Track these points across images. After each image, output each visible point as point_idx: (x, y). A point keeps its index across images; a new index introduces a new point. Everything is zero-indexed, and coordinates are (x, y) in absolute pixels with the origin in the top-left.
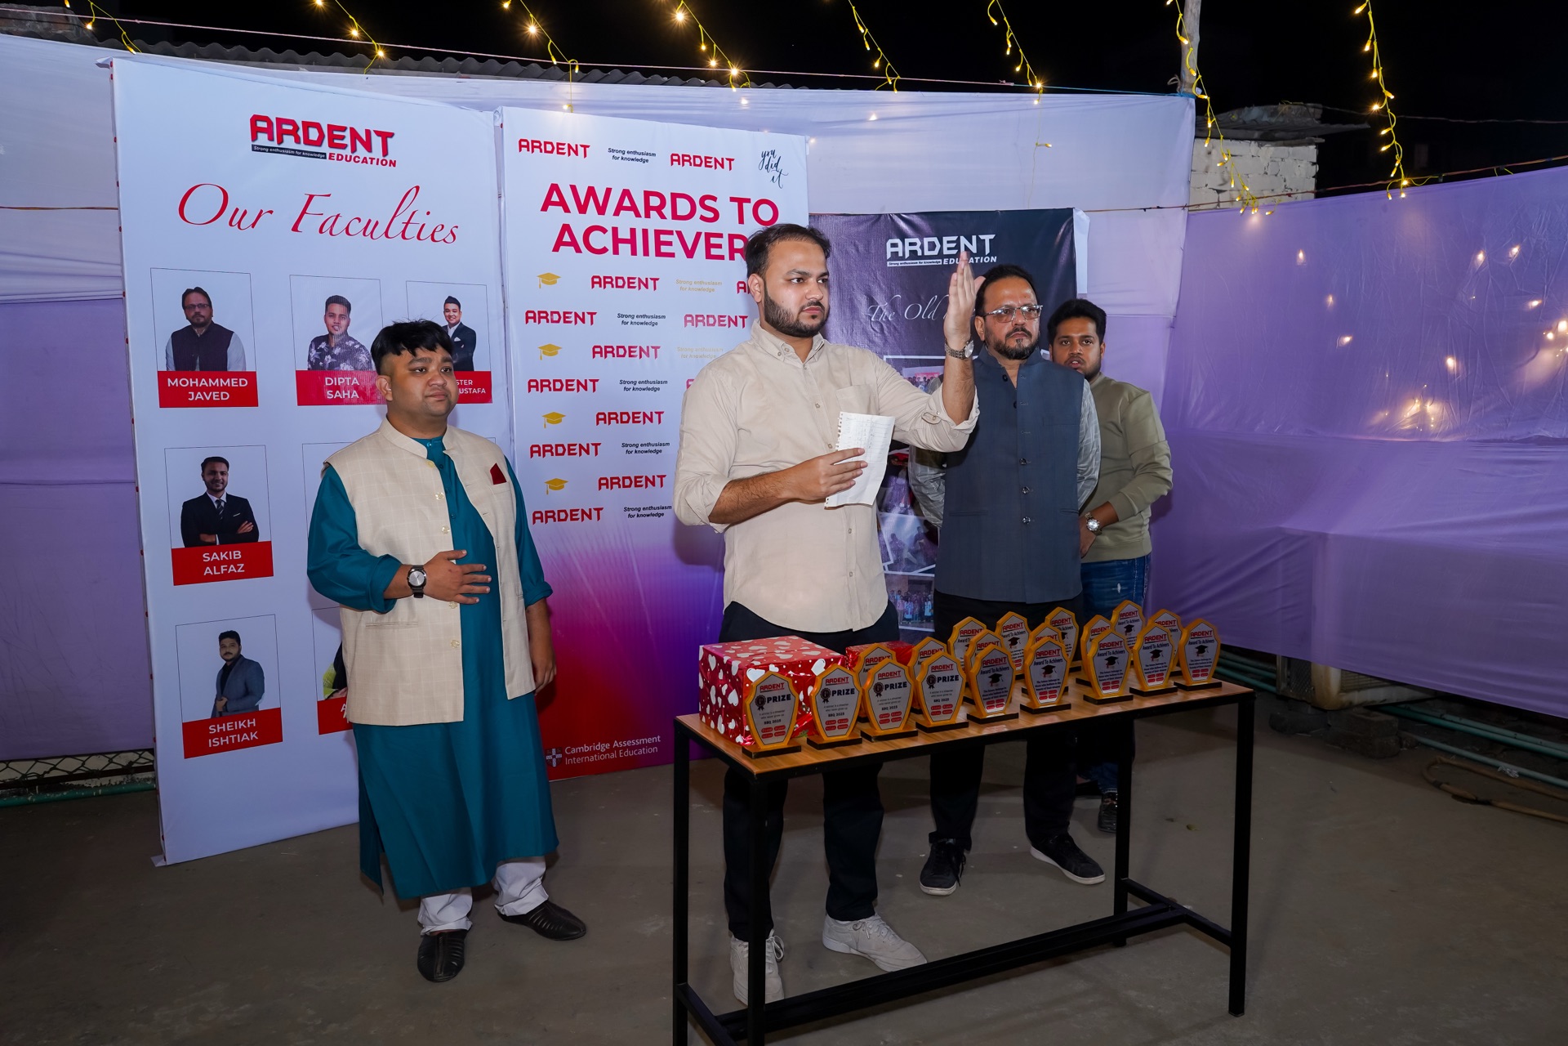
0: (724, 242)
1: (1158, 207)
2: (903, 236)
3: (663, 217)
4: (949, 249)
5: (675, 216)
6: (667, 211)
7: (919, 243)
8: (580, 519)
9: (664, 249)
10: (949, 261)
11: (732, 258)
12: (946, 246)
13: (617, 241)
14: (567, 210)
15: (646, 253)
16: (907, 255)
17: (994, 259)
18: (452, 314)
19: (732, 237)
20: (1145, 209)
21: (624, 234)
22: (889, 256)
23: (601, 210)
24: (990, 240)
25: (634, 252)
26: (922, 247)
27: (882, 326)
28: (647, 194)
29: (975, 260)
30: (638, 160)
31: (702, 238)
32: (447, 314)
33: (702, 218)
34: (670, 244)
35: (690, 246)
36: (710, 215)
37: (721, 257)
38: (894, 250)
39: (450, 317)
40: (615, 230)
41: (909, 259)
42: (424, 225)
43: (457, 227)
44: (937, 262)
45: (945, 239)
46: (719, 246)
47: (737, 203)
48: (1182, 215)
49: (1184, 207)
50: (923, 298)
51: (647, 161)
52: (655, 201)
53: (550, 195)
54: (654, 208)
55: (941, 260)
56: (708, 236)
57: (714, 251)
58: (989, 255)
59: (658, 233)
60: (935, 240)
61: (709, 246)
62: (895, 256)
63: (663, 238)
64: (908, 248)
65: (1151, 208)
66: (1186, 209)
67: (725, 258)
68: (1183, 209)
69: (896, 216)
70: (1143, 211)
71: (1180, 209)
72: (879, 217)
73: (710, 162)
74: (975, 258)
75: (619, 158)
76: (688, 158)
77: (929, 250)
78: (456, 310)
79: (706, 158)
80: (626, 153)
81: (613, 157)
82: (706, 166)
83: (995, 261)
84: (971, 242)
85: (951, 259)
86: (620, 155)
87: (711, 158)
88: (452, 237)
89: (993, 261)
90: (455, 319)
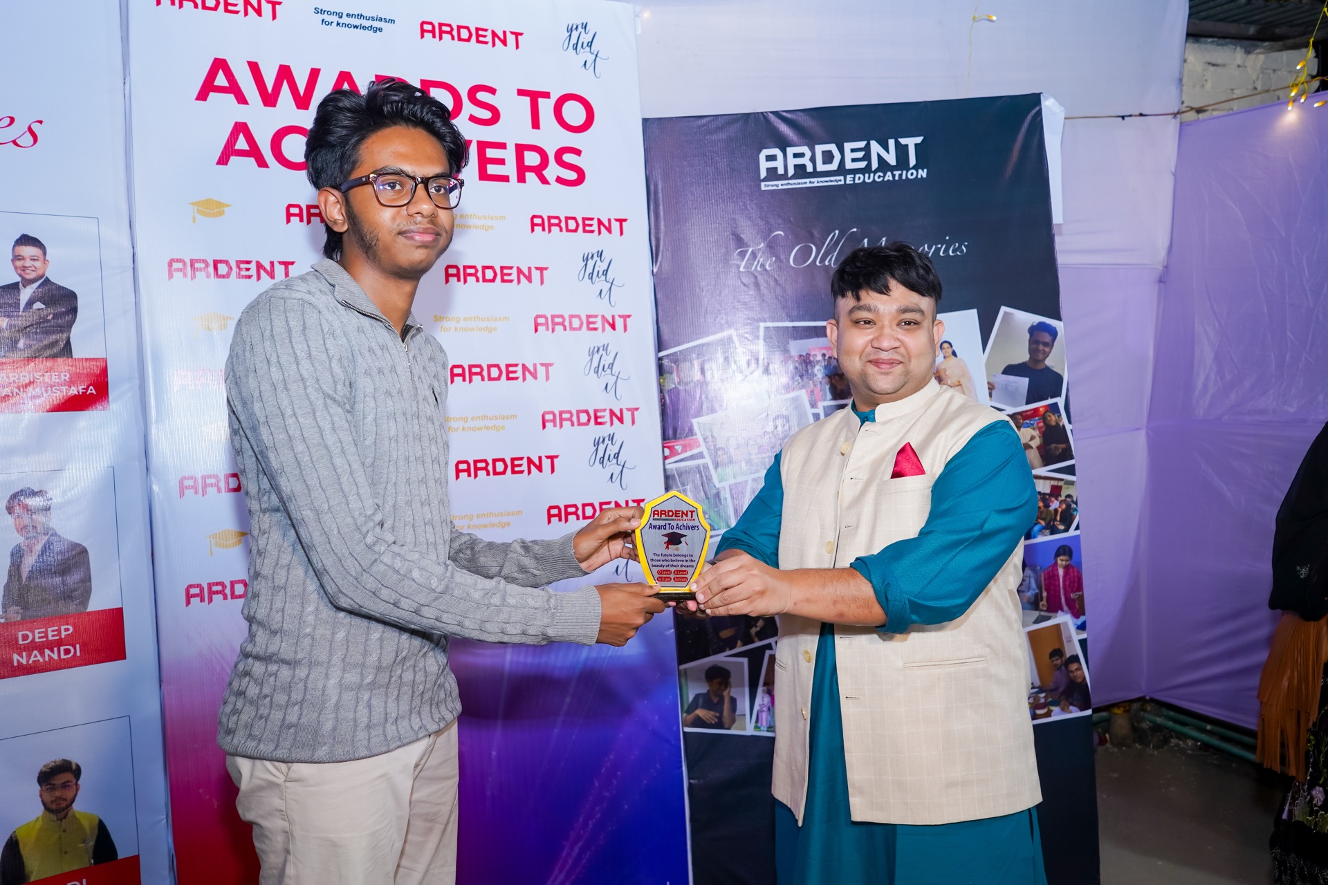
0: (509, 155)
1: (1141, 115)
2: (783, 144)
7: (808, 154)
10: (854, 178)
11: (521, 179)
14: (242, 99)
16: (791, 172)
17: (923, 173)
18: (28, 263)
19: (521, 149)
20: (1123, 117)
22: (763, 174)
23: (302, 102)
24: (916, 145)
26: (813, 160)
27: (756, 277)
29: (894, 176)
30: (364, 28)
32: (19, 263)
33: (473, 119)
36: (486, 114)
37: (505, 179)
38: (771, 164)
39: (24, 268)
41: (792, 178)
43: (41, 122)
44: (836, 181)
45: (848, 146)
46: (501, 162)
47: (528, 99)
48: (1172, 125)
49: (1175, 115)
50: (816, 233)
51: (380, 30)
53: (212, 75)
55: (842, 178)
56: (483, 146)
57: (492, 169)
58: (916, 168)
60: (832, 147)
61: (484, 161)
62: (773, 173)
64: (792, 162)
65: (1131, 116)
66: (1178, 116)
67: (511, 179)
68: (1173, 116)
69: (771, 115)
70: (1120, 119)
71: (1170, 117)
72: (746, 117)
73: (485, 36)
74: (895, 173)
75: (332, 22)
76: (448, 29)
77: (824, 163)
78: (38, 257)
79: (478, 29)
80: (344, 16)
81: (323, 21)
82: (478, 41)
83: (924, 176)
84: (887, 149)
85: (857, 176)
86: (335, 19)
87: (486, 30)
88: (31, 139)
89: (922, 176)
90: (34, 272)
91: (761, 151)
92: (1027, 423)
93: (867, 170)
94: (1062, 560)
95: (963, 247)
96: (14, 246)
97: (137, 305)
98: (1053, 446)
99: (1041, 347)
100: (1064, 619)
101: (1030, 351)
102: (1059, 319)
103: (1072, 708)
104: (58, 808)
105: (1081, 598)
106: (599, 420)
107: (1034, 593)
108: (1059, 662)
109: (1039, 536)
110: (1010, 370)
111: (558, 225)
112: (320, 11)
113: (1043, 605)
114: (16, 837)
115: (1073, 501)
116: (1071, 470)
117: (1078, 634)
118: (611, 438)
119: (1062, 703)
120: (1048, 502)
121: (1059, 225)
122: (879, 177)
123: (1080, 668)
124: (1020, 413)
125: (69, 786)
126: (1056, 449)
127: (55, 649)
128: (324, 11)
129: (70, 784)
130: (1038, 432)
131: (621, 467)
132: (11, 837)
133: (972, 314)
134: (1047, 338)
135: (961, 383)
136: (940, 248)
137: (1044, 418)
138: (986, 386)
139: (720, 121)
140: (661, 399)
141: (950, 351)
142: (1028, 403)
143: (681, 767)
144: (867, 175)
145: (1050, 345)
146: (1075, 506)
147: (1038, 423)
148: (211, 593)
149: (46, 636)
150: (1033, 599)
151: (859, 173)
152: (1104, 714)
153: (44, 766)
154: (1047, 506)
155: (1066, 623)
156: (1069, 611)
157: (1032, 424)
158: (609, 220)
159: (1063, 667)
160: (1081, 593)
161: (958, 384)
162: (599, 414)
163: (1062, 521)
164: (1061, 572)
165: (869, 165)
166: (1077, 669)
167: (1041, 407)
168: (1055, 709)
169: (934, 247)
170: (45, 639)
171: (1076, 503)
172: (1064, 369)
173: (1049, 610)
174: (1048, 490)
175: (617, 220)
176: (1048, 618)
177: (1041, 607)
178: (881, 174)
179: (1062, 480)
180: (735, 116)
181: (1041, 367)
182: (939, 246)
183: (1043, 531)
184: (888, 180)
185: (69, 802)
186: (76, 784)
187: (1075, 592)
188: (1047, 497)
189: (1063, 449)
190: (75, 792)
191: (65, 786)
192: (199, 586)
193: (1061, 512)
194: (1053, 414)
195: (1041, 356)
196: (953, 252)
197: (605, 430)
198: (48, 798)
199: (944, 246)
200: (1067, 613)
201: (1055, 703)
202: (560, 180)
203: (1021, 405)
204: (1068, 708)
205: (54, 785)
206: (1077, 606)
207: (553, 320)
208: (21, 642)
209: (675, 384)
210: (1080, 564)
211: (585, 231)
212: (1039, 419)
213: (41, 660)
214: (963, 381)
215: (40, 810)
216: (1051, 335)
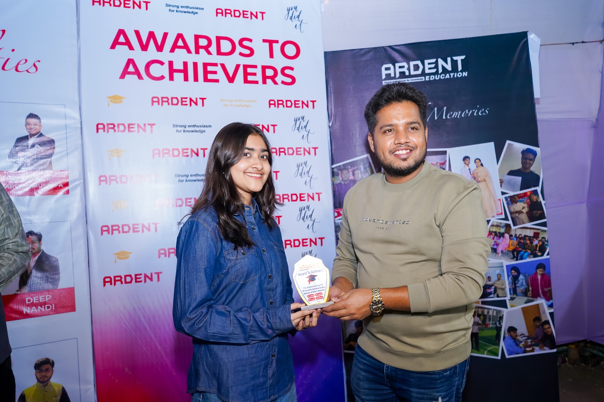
0: (259, 71)
1: (583, 42)
2: (394, 62)
3: (209, 53)
4: (429, 69)
5: (219, 53)
6: (213, 49)
7: (406, 66)
8: (143, 281)
9: (210, 76)
10: (430, 78)
11: (264, 82)
12: (427, 67)
13: (172, 71)
14: (131, 48)
15: (196, 79)
16: (398, 75)
17: (465, 74)
18: (33, 127)
19: (264, 68)
21: (178, 65)
22: (384, 77)
23: (160, 48)
24: (462, 60)
25: (186, 79)
26: (409, 69)
28: (197, 37)
29: (450, 76)
30: (189, 12)
31: (241, 70)
32: (28, 127)
33: (241, 54)
34: (215, 73)
35: (231, 75)
36: (247, 52)
37: (257, 82)
38: (388, 72)
39: (31, 129)
40: (171, 63)
41: (399, 78)
42: (8, 60)
43: (39, 61)
44: (421, 79)
45: (426, 62)
46: (254, 74)
47: (268, 44)
48: (600, 48)
51: (197, 13)
52: (203, 42)
53: (118, 37)
54: (202, 47)
55: (423, 78)
56: (246, 67)
57: (250, 78)
58: (462, 71)
59: (205, 65)
60: (419, 63)
61: (246, 74)
62: (388, 77)
63: (210, 68)
64: (398, 70)
65: (577, 43)
66: (603, 42)
67: (259, 82)
68: (600, 42)
69: (388, 48)
70: (571, 45)
71: (598, 43)
72: (375, 49)
73: (247, 14)
74: (451, 74)
75: (174, 11)
76: (229, 12)
77: (415, 70)
78: (37, 123)
79: (243, 11)
80: (180, 7)
81: (170, 10)
82: (244, 17)
83: (466, 75)
84: (446, 63)
85: (431, 76)
86: (175, 9)
87: (247, 12)
88: (35, 69)
89: (465, 75)
90: (35, 131)
91: (382, 65)
92: (521, 200)
93: (437, 73)
94: (540, 271)
95: (487, 111)
96: (26, 119)
97: (82, 145)
98: (535, 212)
99: (528, 161)
100: (541, 301)
101: (522, 163)
102: (538, 146)
103: (545, 348)
104: (44, 381)
105: (550, 291)
106: (302, 199)
107: (525, 287)
108: (538, 324)
109: (527, 258)
110: (511, 173)
111: (282, 104)
112: (168, 5)
113: (529, 294)
114: (24, 394)
115: (545, 241)
116: (544, 224)
117: (548, 309)
118: (308, 207)
119: (540, 345)
120: (532, 241)
121: (538, 99)
122: (443, 76)
123: (550, 327)
124: (517, 195)
125: (49, 370)
126: (537, 213)
127: (43, 306)
128: (170, 5)
129: (49, 369)
130: (526, 205)
131: (313, 222)
132: (22, 394)
133: (491, 145)
134: (531, 156)
135: (485, 180)
136: (474, 112)
137: (530, 198)
138: (499, 181)
139: (362, 52)
140: (333, 188)
141: (480, 163)
142: (521, 190)
143: (343, 370)
144: (436, 76)
145: (533, 160)
146: (547, 243)
147: (526, 200)
148: (115, 281)
149: (39, 300)
150: (524, 291)
151: (432, 75)
152: (565, 347)
153: (38, 361)
154: (532, 243)
155: (542, 304)
156: (544, 297)
157: (524, 201)
158: (308, 101)
159: (541, 327)
160: (550, 288)
161: (484, 180)
162: (302, 196)
163: (540, 251)
164: (539, 277)
165: (437, 71)
166: (548, 328)
167: (529, 192)
168: (537, 348)
169: (471, 111)
170: (38, 302)
171: (547, 241)
172: (540, 172)
173: (532, 297)
174: (532, 235)
175: (311, 101)
176: (533, 301)
177: (528, 295)
178: (444, 75)
179: (539, 229)
180: (368, 49)
181: (528, 171)
182: (474, 110)
183: (530, 256)
184: (447, 78)
185: (48, 378)
186: (52, 370)
187: (547, 288)
188: (532, 238)
189: (540, 214)
190: (51, 373)
191: (47, 370)
192: (110, 277)
193: (539, 246)
194: (535, 195)
195: (528, 166)
196: (481, 113)
197: (304, 204)
198: (39, 376)
199: (476, 111)
200: (542, 298)
201: (536, 345)
202: (283, 83)
203: (517, 191)
204: (543, 348)
205: (42, 370)
206: (548, 295)
207: (279, 150)
208: (27, 303)
209: (340, 181)
210: (549, 273)
211: (295, 107)
212: (527, 198)
213: (37, 311)
214: (486, 179)
215: (35, 381)
216: (533, 154)
